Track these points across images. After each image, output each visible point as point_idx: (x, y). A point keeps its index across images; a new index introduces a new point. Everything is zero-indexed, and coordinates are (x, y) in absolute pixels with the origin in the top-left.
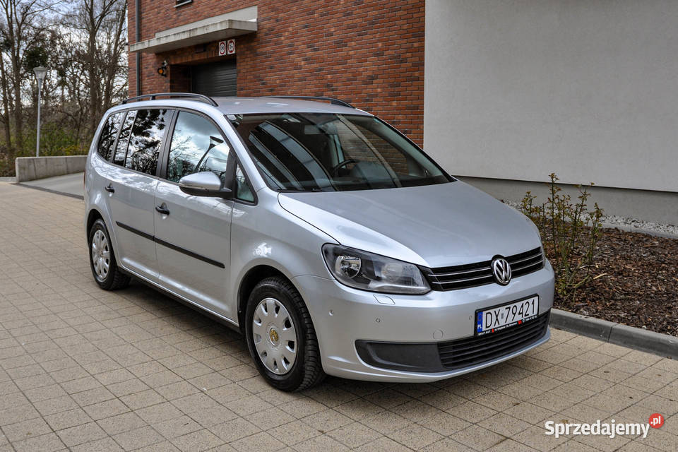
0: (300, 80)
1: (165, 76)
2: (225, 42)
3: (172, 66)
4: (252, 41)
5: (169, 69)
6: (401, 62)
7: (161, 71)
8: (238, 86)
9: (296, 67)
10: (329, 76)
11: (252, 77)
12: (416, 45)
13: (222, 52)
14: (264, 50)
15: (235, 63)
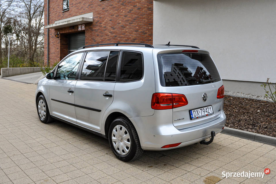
0: (108, 40)
1: (58, 38)
2: (81, 25)
3: (61, 34)
4: (91, 25)
5: (60, 35)
6: (145, 34)
7: (57, 36)
8: (85, 42)
9: (107, 35)
10: (119, 39)
11: (90, 39)
12: (150, 28)
13: (80, 29)
14: (95, 29)
15: (85, 33)
